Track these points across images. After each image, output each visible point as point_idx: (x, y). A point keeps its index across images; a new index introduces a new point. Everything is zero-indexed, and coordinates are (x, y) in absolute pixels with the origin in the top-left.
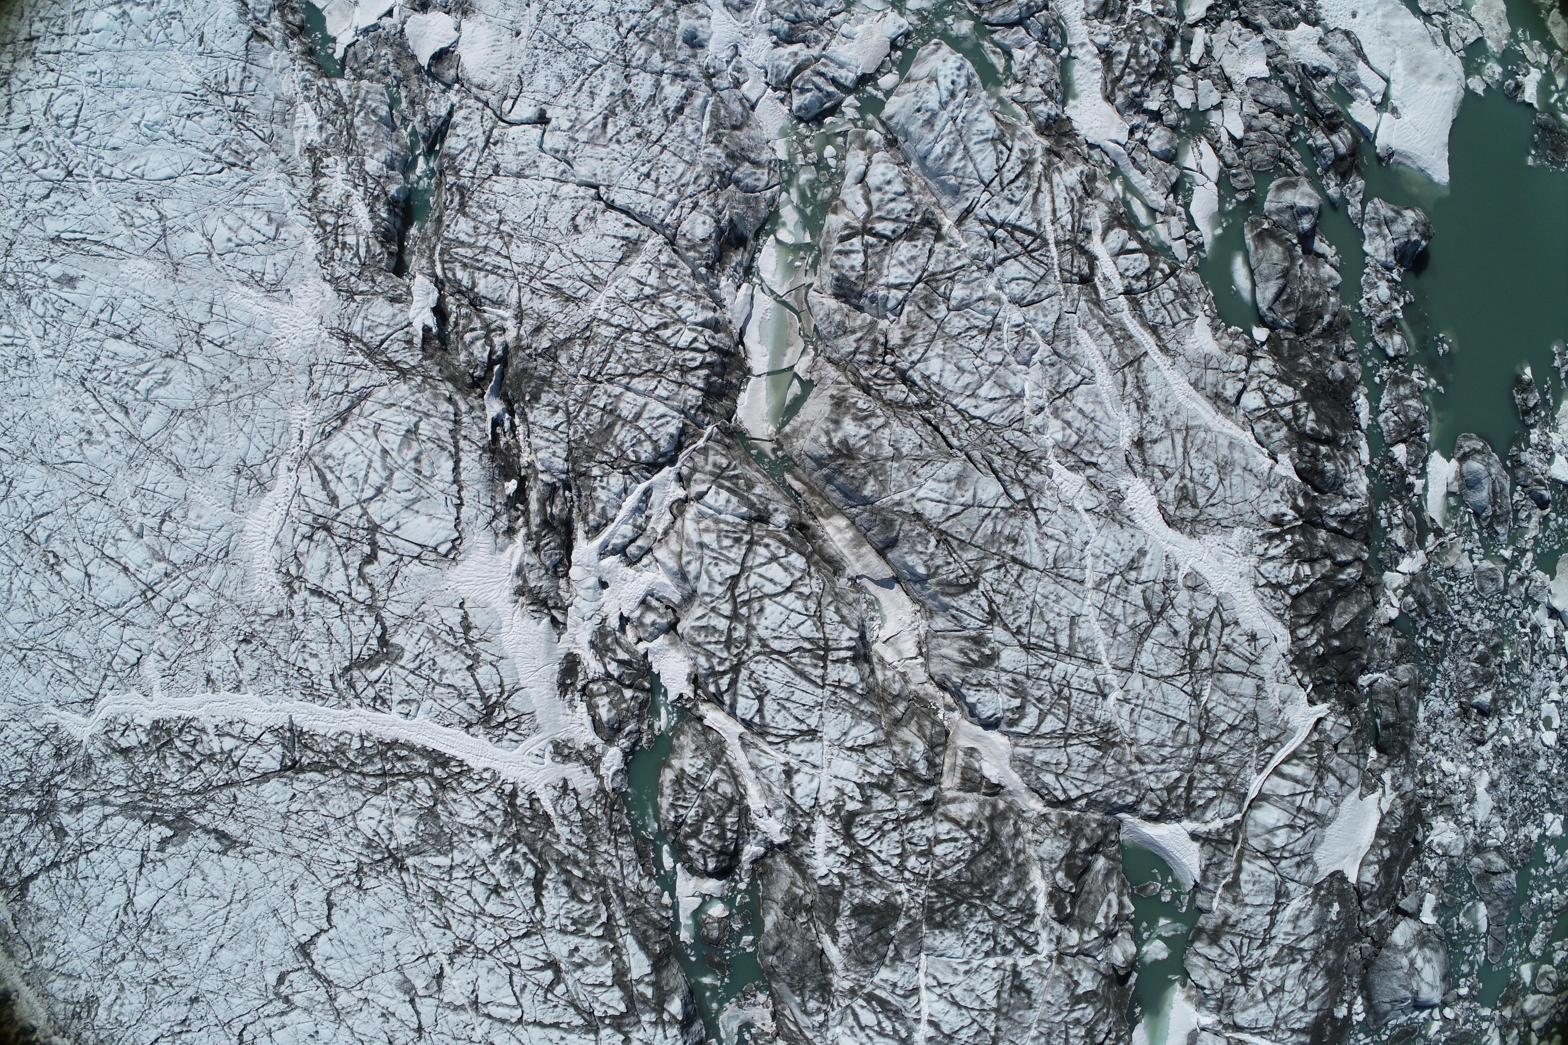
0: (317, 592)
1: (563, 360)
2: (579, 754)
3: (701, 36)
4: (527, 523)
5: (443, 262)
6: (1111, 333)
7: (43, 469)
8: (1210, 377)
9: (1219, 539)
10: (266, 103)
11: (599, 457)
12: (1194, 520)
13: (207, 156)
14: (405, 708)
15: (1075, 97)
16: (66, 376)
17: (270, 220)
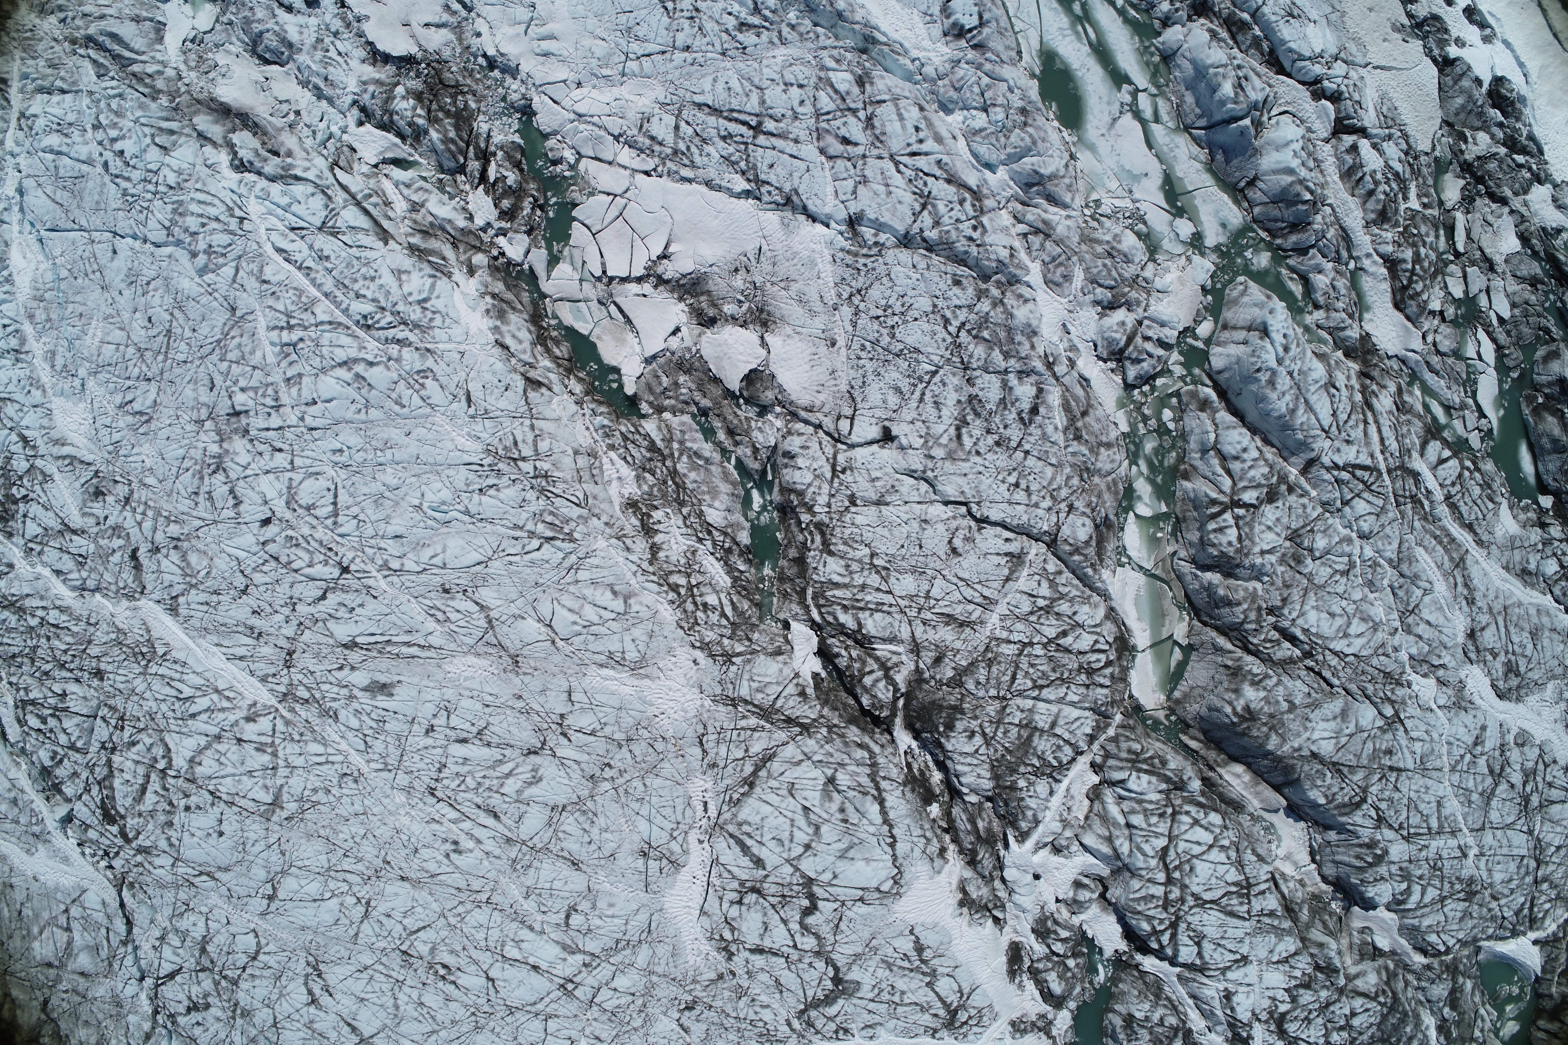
0: (759, 950)
1: (970, 685)
2: (1033, 1024)
3: (1034, 323)
4: (955, 840)
5: (819, 607)
6: (1440, 543)
7: (406, 884)
8: (1517, 555)
9: (1537, 697)
10: (567, 461)
11: (1022, 769)
12: (1519, 687)
13: (518, 533)
14: (870, 1032)
15: (1368, 309)
16: (408, 790)
17: (615, 593)
